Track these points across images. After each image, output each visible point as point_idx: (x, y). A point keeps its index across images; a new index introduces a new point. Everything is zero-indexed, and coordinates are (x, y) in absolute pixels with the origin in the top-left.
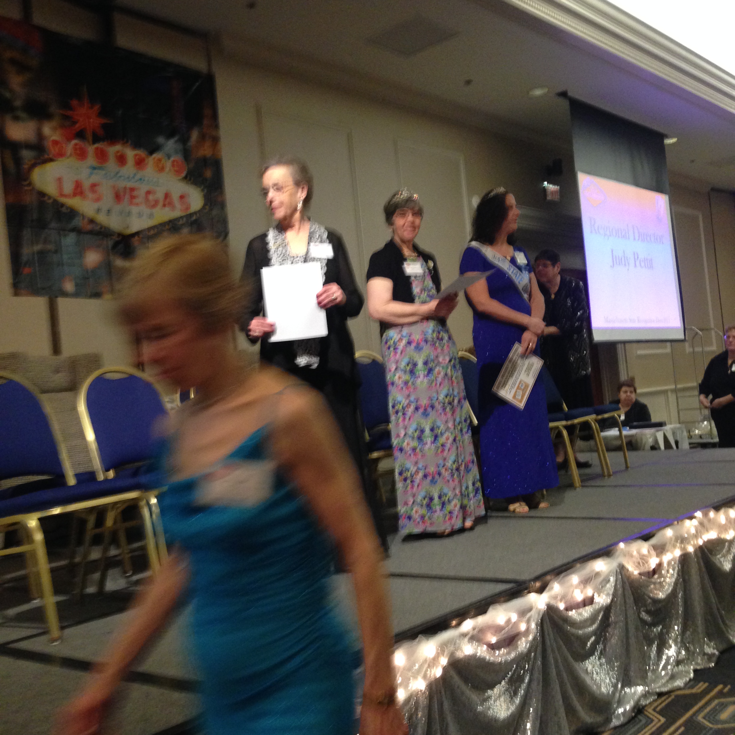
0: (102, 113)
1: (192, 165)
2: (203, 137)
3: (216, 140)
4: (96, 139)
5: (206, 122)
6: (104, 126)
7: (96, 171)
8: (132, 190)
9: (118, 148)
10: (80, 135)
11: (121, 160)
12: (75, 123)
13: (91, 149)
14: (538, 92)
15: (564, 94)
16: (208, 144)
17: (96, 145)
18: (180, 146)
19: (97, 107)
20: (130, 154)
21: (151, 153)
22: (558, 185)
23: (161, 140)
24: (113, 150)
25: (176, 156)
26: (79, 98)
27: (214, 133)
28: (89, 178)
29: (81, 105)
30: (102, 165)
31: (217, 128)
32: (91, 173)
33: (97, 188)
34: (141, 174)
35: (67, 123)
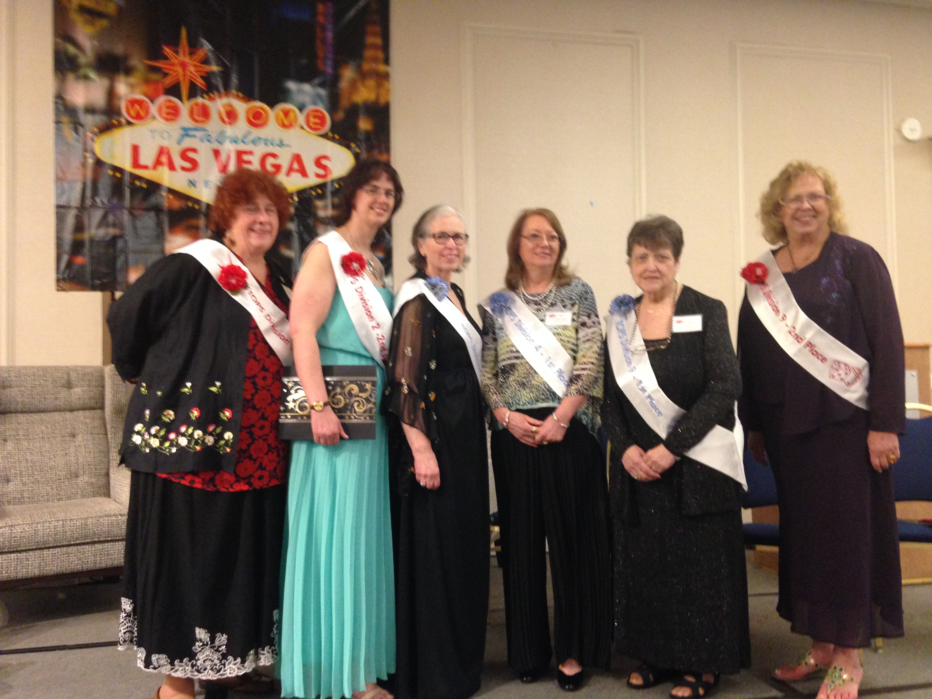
1: (340, 115)
2: (362, 75)
3: (384, 77)
4: (193, 92)
5: (369, 53)
6: (207, 76)
7: (191, 133)
8: (240, 153)
9: (225, 101)
10: (172, 90)
11: (231, 116)
12: (166, 75)
13: (184, 107)
16: (370, 84)
17: (194, 101)
18: (322, 92)
19: (200, 52)
20: (241, 107)
21: (274, 104)
23: (292, 85)
24: (216, 105)
25: (315, 103)
26: (175, 44)
27: (382, 68)
28: (179, 143)
29: (177, 53)
30: (199, 125)
31: (387, 61)
32: (183, 136)
33: (191, 155)
34: (256, 132)
35: (154, 77)
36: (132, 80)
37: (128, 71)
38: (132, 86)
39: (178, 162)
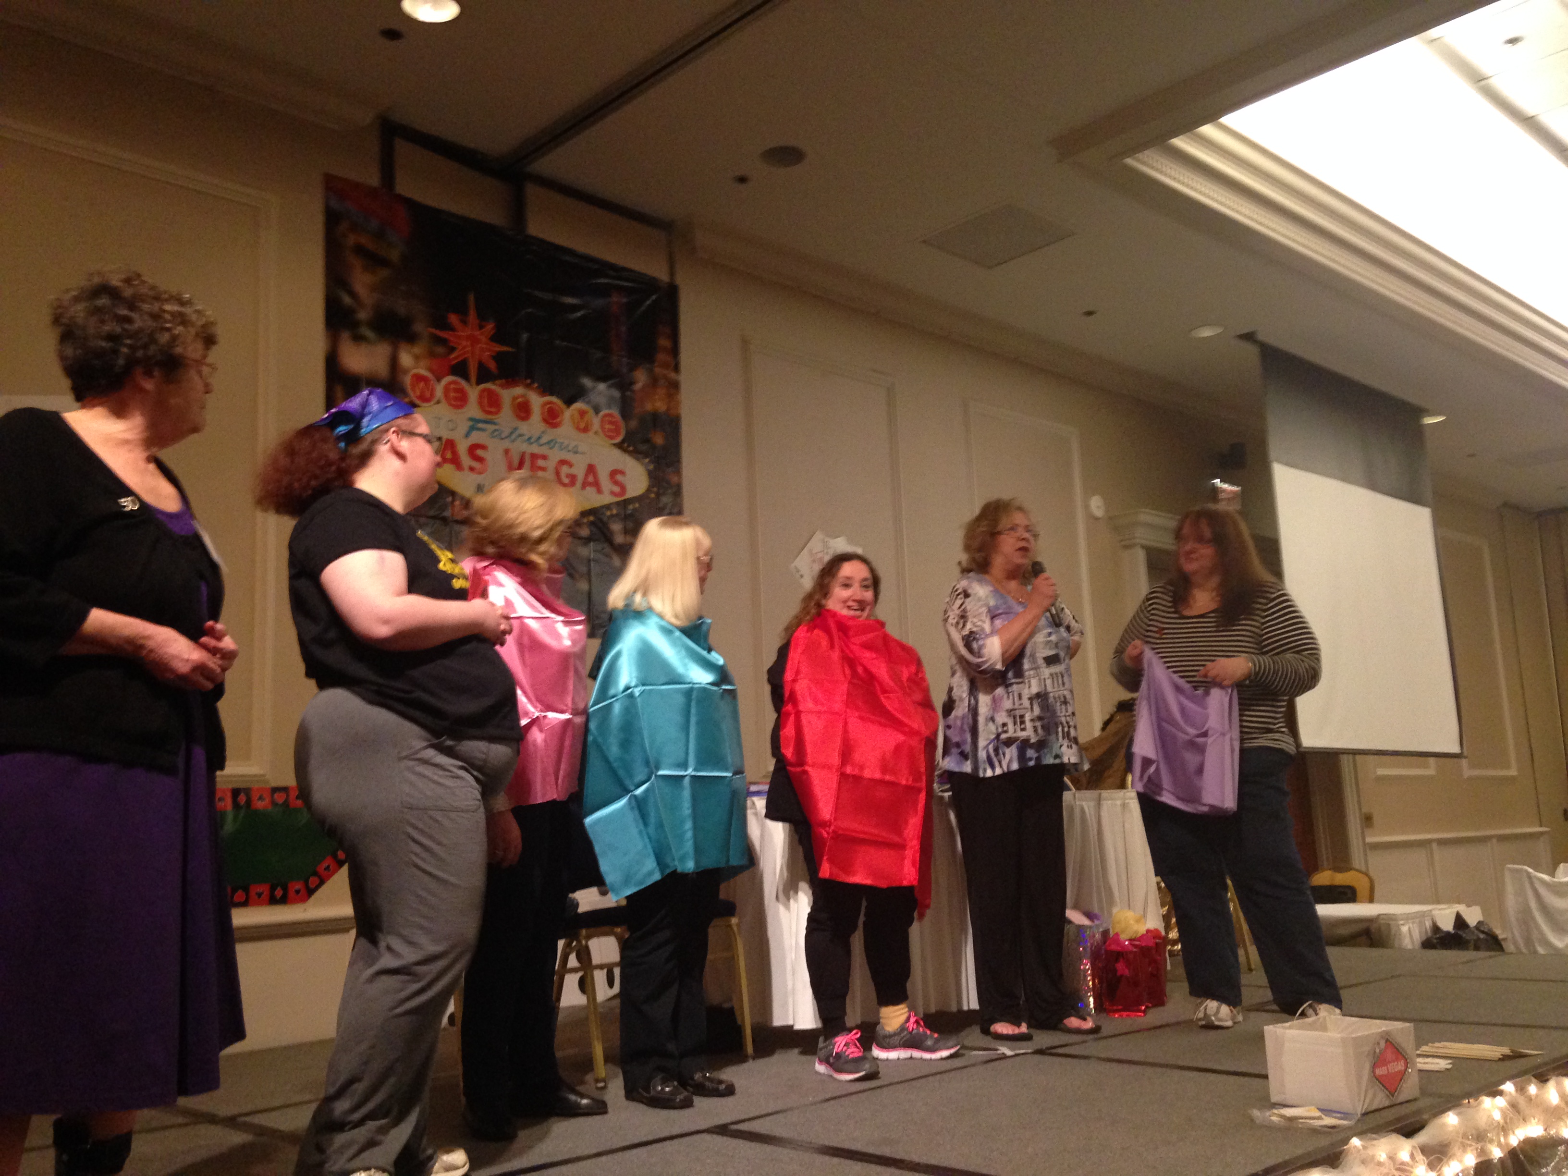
0: (496, 338)
1: (633, 424)
2: (654, 381)
3: (674, 386)
4: (484, 376)
5: (661, 357)
6: (499, 358)
7: (480, 425)
8: (534, 457)
9: (519, 390)
10: (460, 369)
11: (523, 410)
12: (453, 349)
13: (473, 393)
14: (1207, 332)
15: (1249, 337)
16: (661, 392)
17: (482, 386)
18: (616, 394)
19: (490, 327)
20: (537, 401)
21: (569, 402)
22: (1238, 485)
23: (587, 382)
24: (509, 395)
25: (610, 408)
26: (462, 312)
27: (673, 375)
28: (467, 435)
29: (464, 322)
30: (490, 417)
31: (676, 369)
32: (472, 429)
33: (480, 452)
34: (552, 434)
35: (440, 350)
36: (417, 350)
37: (411, 338)
38: (417, 358)
39: (466, 460)
